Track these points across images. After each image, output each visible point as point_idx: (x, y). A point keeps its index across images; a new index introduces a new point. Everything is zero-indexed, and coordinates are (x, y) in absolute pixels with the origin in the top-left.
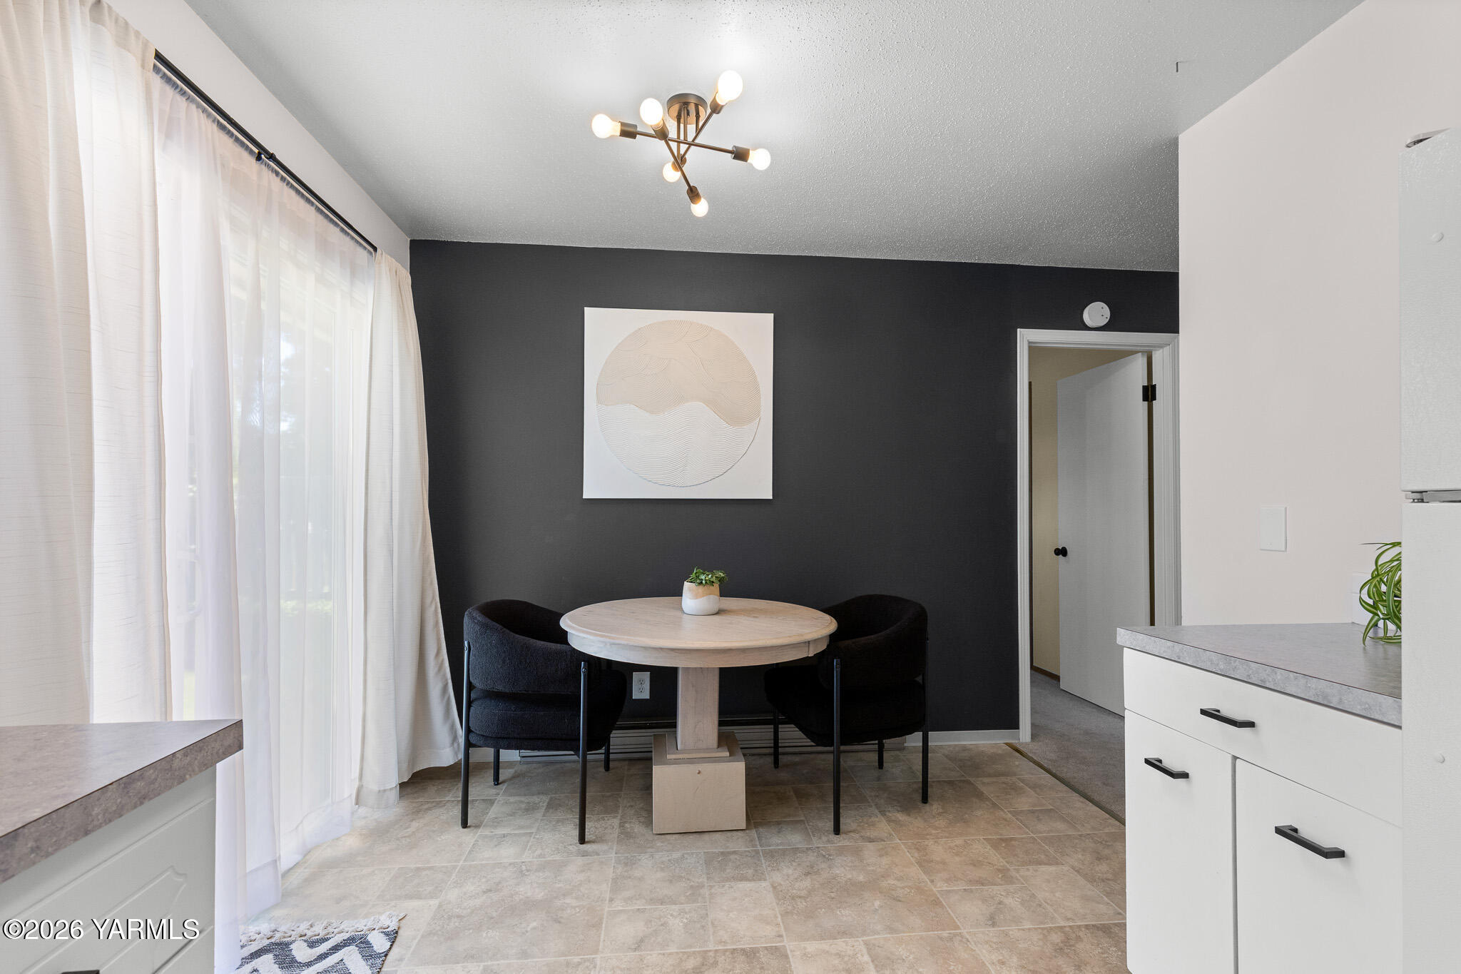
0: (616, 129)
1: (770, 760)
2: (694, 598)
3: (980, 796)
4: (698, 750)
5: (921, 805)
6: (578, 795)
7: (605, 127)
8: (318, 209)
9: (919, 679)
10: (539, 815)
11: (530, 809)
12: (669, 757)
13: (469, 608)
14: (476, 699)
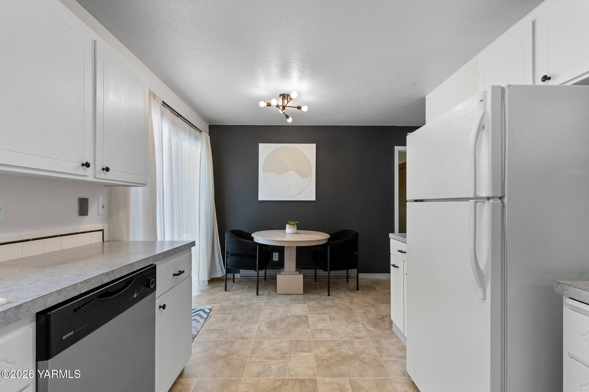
0: (266, 104)
1: (314, 279)
2: (289, 229)
3: (375, 289)
4: (290, 272)
5: (356, 291)
6: (256, 286)
7: (263, 104)
8: (189, 125)
9: (356, 253)
10: (246, 289)
11: (243, 288)
12: (282, 273)
13: (226, 231)
14: (228, 256)
